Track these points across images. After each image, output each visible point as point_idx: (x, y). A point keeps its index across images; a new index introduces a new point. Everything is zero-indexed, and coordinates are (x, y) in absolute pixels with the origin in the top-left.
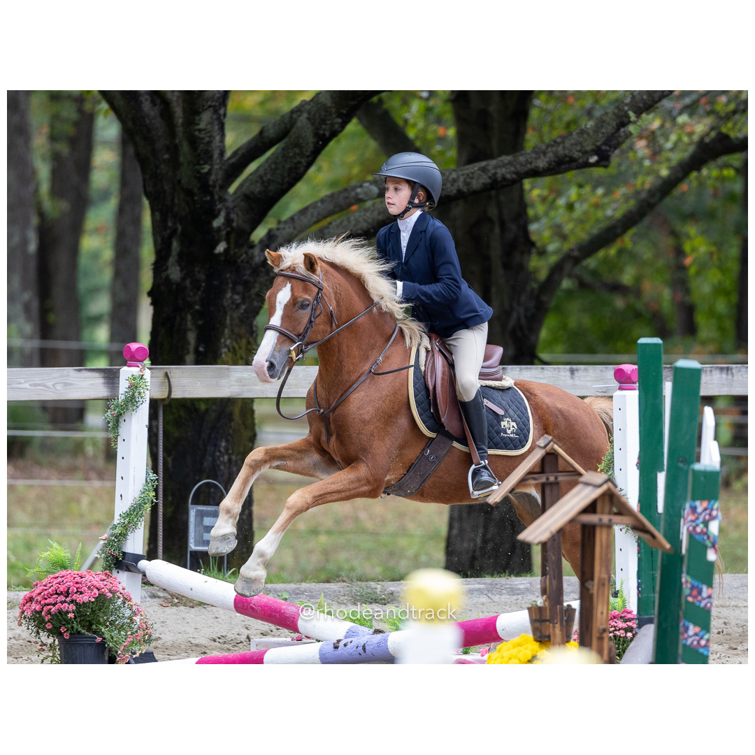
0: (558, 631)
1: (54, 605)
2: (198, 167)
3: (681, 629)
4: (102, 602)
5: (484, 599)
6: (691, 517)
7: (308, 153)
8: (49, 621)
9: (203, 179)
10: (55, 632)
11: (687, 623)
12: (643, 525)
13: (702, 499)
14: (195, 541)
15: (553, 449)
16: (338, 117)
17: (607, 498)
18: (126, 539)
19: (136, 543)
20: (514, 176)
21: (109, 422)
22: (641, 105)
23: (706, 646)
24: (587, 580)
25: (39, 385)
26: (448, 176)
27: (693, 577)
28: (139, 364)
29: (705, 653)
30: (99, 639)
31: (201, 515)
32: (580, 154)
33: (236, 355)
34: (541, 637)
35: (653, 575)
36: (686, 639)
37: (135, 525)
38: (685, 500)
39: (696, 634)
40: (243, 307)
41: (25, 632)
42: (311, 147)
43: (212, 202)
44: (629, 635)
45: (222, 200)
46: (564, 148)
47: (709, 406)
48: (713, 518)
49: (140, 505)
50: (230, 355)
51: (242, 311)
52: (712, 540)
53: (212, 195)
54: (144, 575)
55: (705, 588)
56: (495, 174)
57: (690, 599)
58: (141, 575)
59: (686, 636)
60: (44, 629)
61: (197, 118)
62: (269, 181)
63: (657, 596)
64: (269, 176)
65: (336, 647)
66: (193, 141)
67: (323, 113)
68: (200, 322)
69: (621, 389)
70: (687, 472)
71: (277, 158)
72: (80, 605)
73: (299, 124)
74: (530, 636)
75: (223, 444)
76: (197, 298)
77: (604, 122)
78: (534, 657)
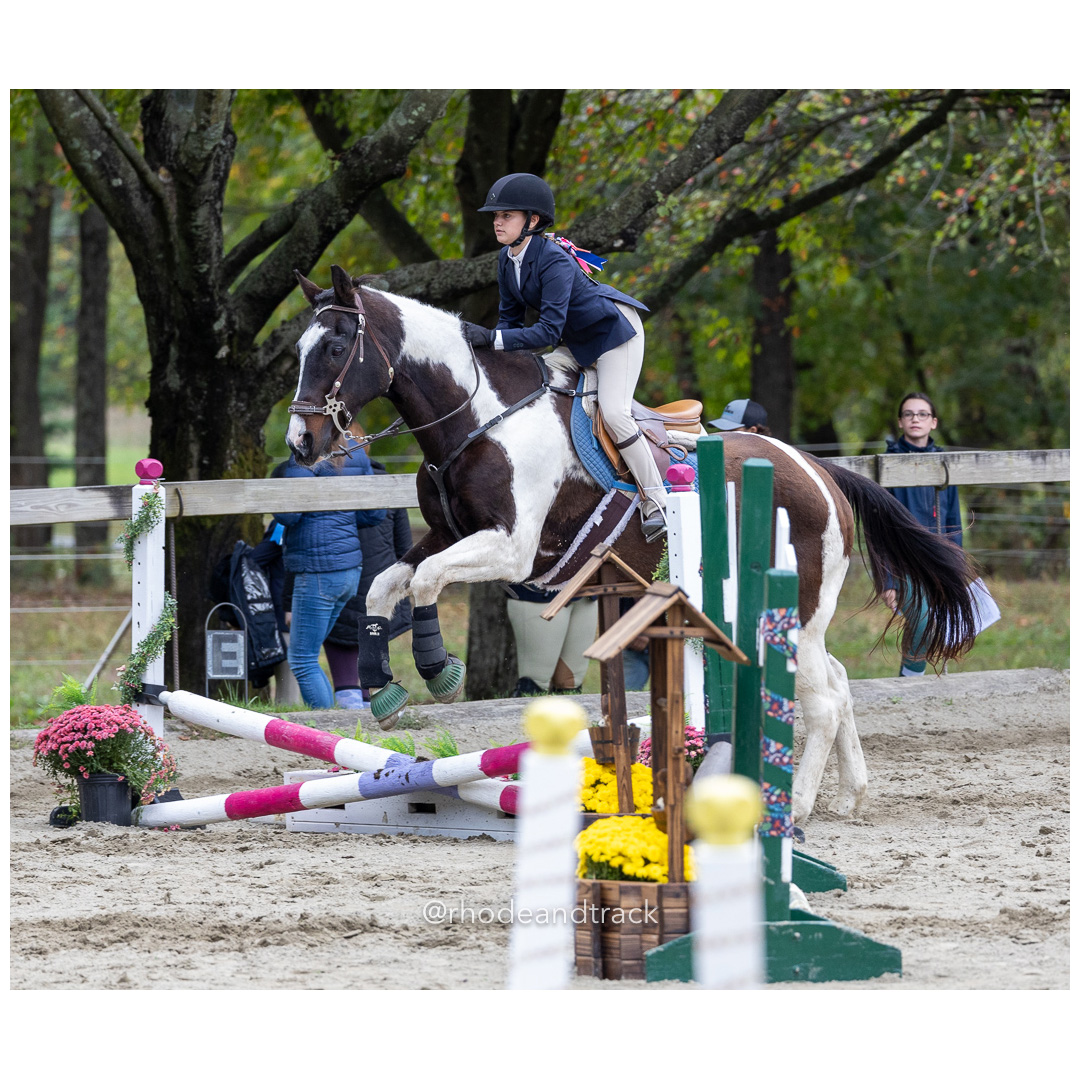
0: (622, 753)
1: (72, 743)
2: (195, 267)
3: (762, 746)
4: (123, 737)
6: (768, 627)
7: (313, 248)
8: (66, 761)
9: (202, 280)
10: (73, 772)
11: (768, 740)
12: (718, 636)
13: (780, 607)
14: (213, 669)
15: (610, 558)
16: (344, 207)
17: (678, 609)
18: (145, 670)
19: (155, 674)
22: (669, 183)
23: (789, 764)
24: (658, 698)
25: (40, 507)
26: (464, 267)
27: (773, 690)
28: (152, 481)
29: (789, 771)
30: (121, 778)
31: (219, 641)
32: (605, 238)
33: (243, 467)
34: (603, 759)
35: (722, 688)
36: (768, 757)
37: (155, 654)
38: (761, 609)
39: (778, 751)
40: (249, 415)
41: (41, 772)
42: (316, 242)
43: (212, 304)
44: (693, 753)
45: (223, 300)
46: (588, 232)
47: (782, 507)
48: (792, 626)
49: (159, 632)
50: (236, 466)
51: (247, 419)
52: (791, 650)
53: (211, 295)
54: (166, 705)
55: (785, 701)
57: (770, 714)
58: (163, 708)
59: (767, 753)
60: (61, 769)
61: (193, 214)
62: (273, 279)
63: (734, 711)
64: (272, 274)
65: (377, 777)
66: (190, 239)
67: (328, 204)
68: (203, 433)
69: (674, 490)
70: (762, 577)
71: (280, 254)
72: (99, 742)
73: (303, 217)
74: (594, 761)
76: (199, 407)
77: (630, 203)
78: (598, 782)
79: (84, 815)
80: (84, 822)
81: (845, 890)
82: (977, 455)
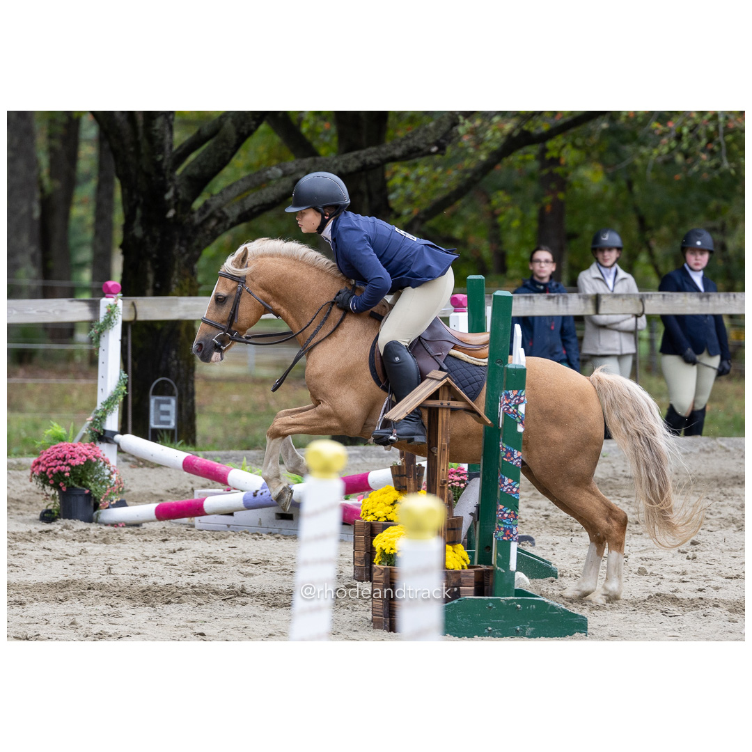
0: (412, 483)
1: (55, 467)
2: (154, 157)
3: (499, 481)
4: (89, 465)
5: (359, 461)
6: (505, 402)
7: (232, 146)
8: (51, 479)
9: (158, 165)
10: (56, 486)
11: (503, 477)
12: (473, 408)
13: (513, 389)
14: (154, 422)
17: (446, 388)
18: (106, 420)
19: (112, 423)
20: (379, 162)
21: (92, 338)
23: (516, 492)
24: (432, 447)
25: (43, 311)
27: (508, 444)
28: (114, 296)
29: (516, 497)
30: (87, 491)
31: (158, 403)
32: (425, 146)
33: (182, 289)
34: (399, 487)
36: (503, 488)
37: (113, 410)
38: (501, 389)
39: (510, 484)
40: (187, 255)
41: (34, 486)
42: (233, 143)
43: (165, 181)
44: (462, 485)
45: (172, 180)
46: (414, 142)
48: (522, 402)
49: (115, 396)
50: (178, 289)
51: (186, 258)
52: (520, 417)
53: (164, 176)
54: (119, 446)
55: (516, 451)
56: (365, 160)
57: (505, 459)
58: (116, 446)
59: (503, 485)
60: (48, 484)
61: (154, 122)
62: (205, 166)
64: (204, 163)
66: (151, 138)
67: (243, 118)
68: (157, 267)
69: (455, 311)
70: (502, 371)
71: (211, 150)
72: (74, 467)
73: (226, 126)
74: (393, 487)
75: (174, 353)
76: (154, 249)
77: (442, 122)
78: (395, 502)
79: (62, 514)
80: (62, 519)
81: (556, 578)
82: (664, 295)
